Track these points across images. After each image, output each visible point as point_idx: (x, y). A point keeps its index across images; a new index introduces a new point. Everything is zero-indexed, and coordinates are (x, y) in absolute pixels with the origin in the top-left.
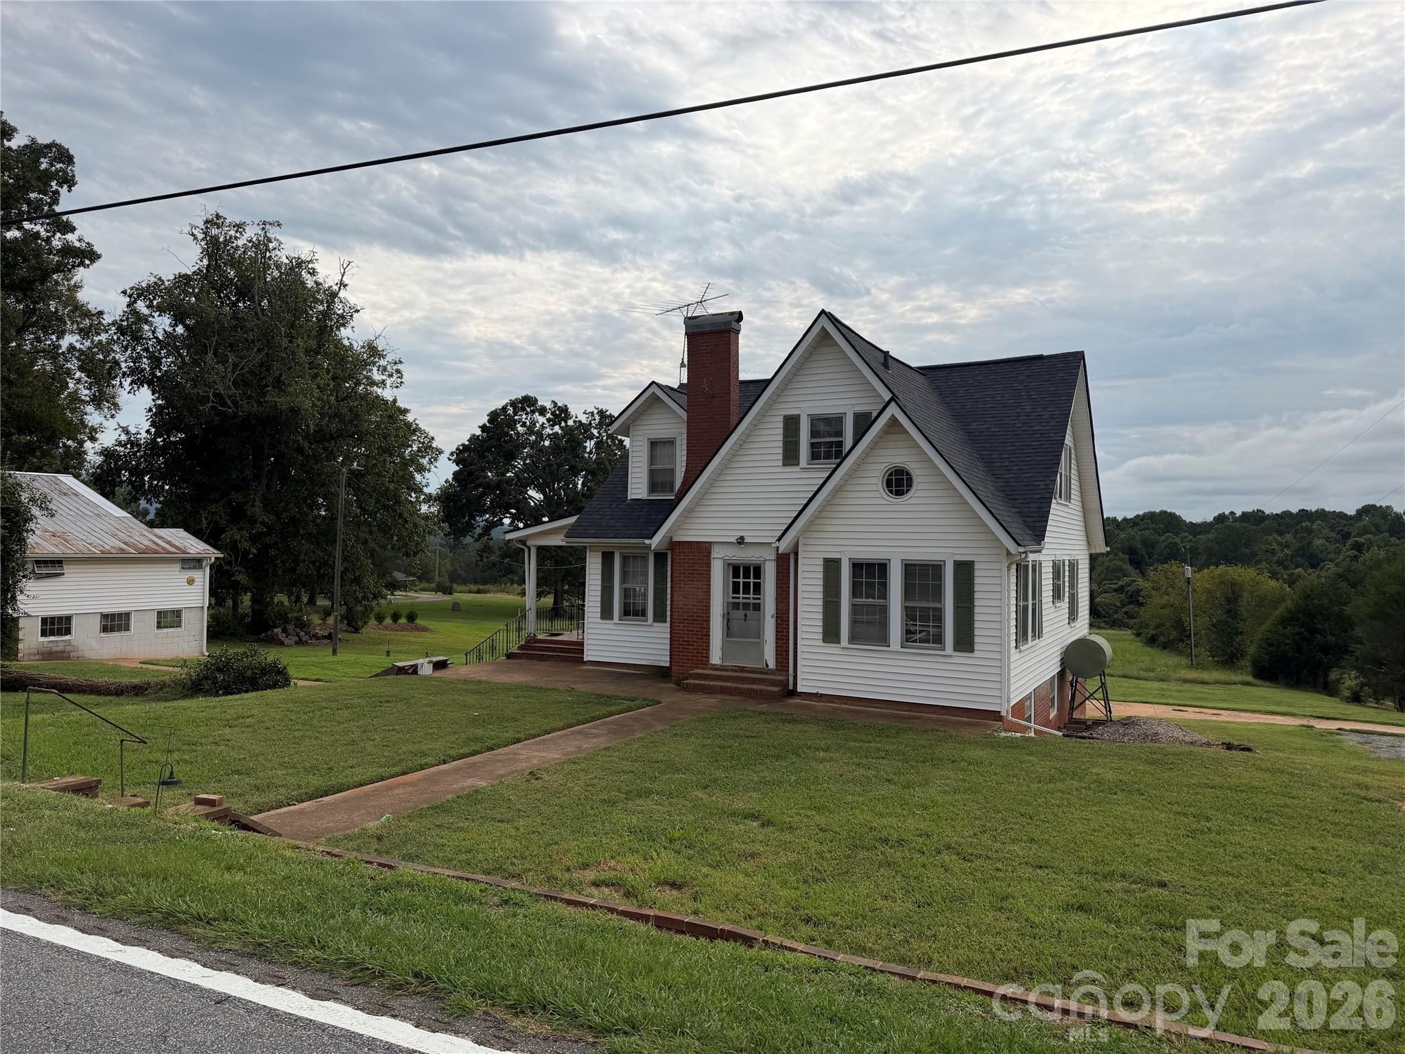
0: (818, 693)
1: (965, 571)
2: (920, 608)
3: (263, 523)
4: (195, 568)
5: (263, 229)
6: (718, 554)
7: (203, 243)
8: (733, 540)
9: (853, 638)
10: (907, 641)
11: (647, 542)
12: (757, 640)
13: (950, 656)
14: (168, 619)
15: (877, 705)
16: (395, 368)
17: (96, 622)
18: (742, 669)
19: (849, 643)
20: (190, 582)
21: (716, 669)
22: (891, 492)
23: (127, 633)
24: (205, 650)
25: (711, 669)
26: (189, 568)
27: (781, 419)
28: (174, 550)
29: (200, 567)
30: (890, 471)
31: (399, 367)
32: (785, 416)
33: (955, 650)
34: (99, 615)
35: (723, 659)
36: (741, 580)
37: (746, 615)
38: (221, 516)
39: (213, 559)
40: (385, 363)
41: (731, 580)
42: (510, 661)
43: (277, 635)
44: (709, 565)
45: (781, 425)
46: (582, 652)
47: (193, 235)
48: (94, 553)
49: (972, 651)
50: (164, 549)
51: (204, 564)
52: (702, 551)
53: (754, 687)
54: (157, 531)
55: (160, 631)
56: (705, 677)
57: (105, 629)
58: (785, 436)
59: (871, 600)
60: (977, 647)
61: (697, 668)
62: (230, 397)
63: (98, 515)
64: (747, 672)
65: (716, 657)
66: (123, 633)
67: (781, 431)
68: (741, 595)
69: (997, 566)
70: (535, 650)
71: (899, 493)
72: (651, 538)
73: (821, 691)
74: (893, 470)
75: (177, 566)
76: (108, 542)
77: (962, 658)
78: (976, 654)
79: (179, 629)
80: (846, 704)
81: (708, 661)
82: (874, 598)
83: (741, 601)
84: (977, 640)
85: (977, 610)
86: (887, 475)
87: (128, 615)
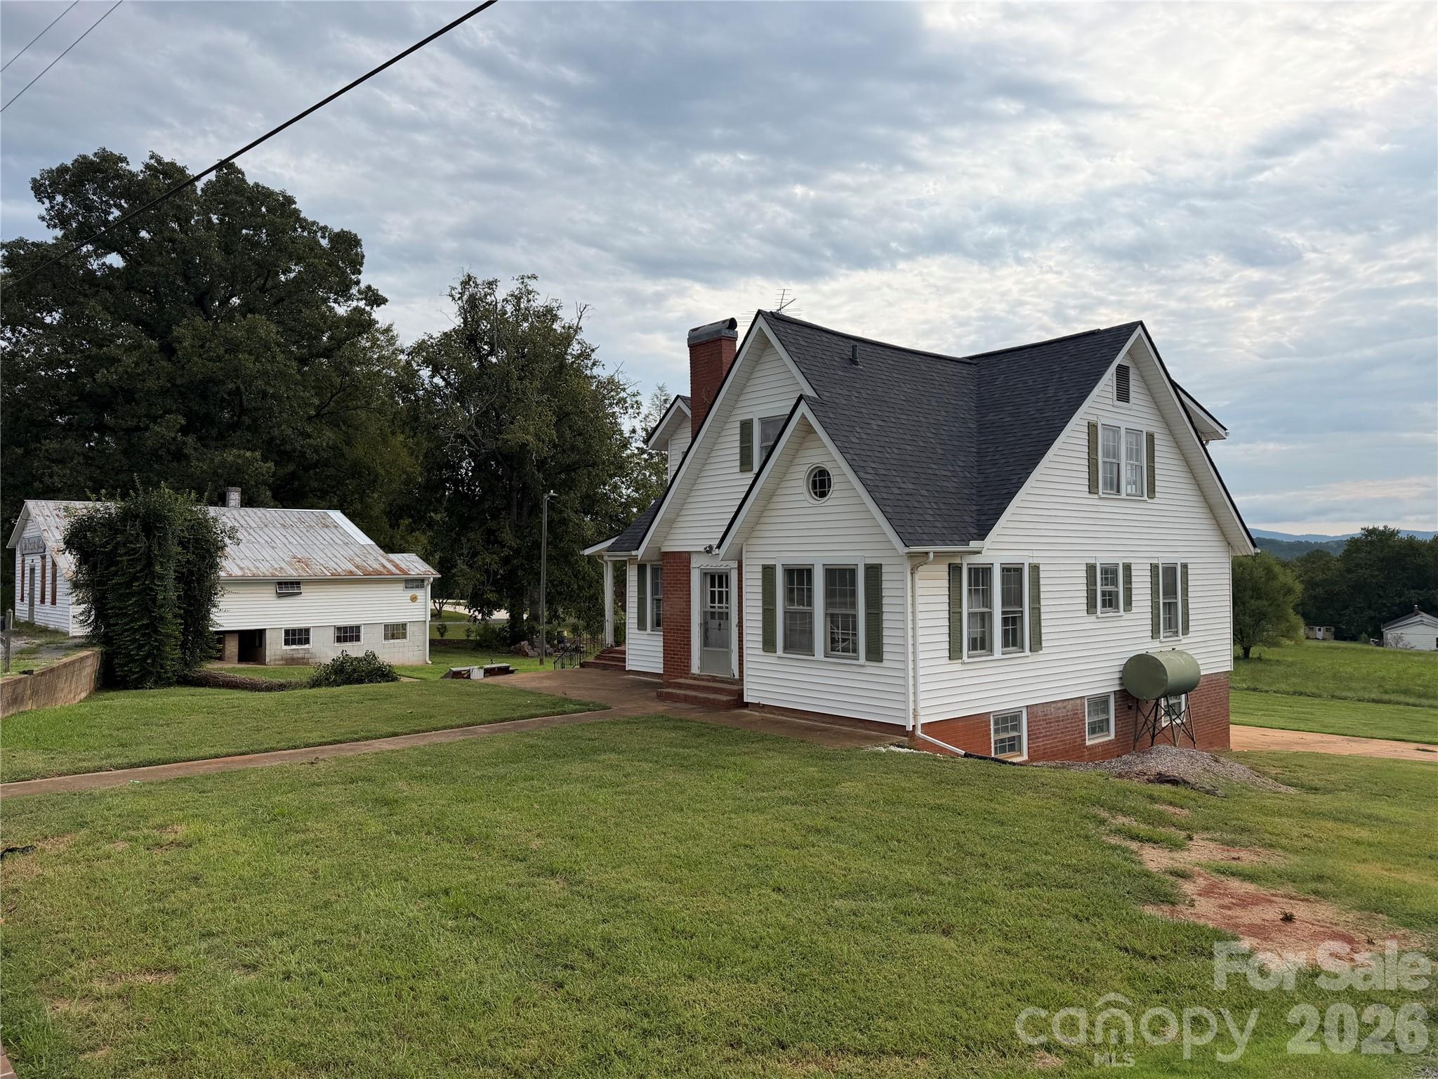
0: (759, 704)
1: (874, 572)
2: (842, 614)
3: (510, 548)
4: (417, 587)
5: (523, 283)
6: (698, 564)
7: (460, 302)
8: (702, 549)
9: (787, 648)
10: (832, 650)
11: (634, 553)
12: (726, 650)
13: (863, 666)
14: (395, 631)
15: (806, 717)
16: (634, 399)
17: (331, 634)
18: (714, 679)
19: (784, 653)
20: (414, 599)
21: (695, 679)
22: (816, 493)
23: (358, 643)
24: (428, 658)
25: (691, 678)
26: (413, 588)
27: (738, 424)
28: (398, 572)
29: (422, 587)
30: (814, 473)
31: (638, 398)
32: (741, 422)
33: (868, 659)
34: (333, 628)
35: (702, 668)
36: (717, 589)
37: (720, 625)
38: (478, 542)
39: (432, 579)
40: (625, 395)
41: (709, 589)
42: (582, 670)
43: (523, 647)
44: (689, 576)
45: (738, 431)
46: (624, 660)
47: (451, 296)
48: (326, 575)
49: (881, 661)
50: (389, 571)
51: (425, 583)
52: (681, 560)
53: (712, 696)
54: (392, 556)
55: (387, 642)
56: (680, 686)
57: (339, 640)
58: (742, 442)
59: (801, 607)
60: (885, 656)
61: (681, 677)
62: (472, 437)
63: (346, 544)
64: (718, 681)
65: (695, 669)
66: (355, 643)
67: (738, 437)
68: (717, 605)
69: (899, 569)
70: (605, 660)
71: (823, 495)
72: (637, 549)
73: (762, 702)
74: (817, 470)
75: (402, 586)
76: (342, 565)
77: (872, 668)
78: (885, 664)
79: (404, 640)
80: (783, 715)
81: (689, 670)
82: (804, 605)
83: (717, 610)
84: (885, 648)
85: (885, 616)
86: (812, 476)
87: (358, 628)
